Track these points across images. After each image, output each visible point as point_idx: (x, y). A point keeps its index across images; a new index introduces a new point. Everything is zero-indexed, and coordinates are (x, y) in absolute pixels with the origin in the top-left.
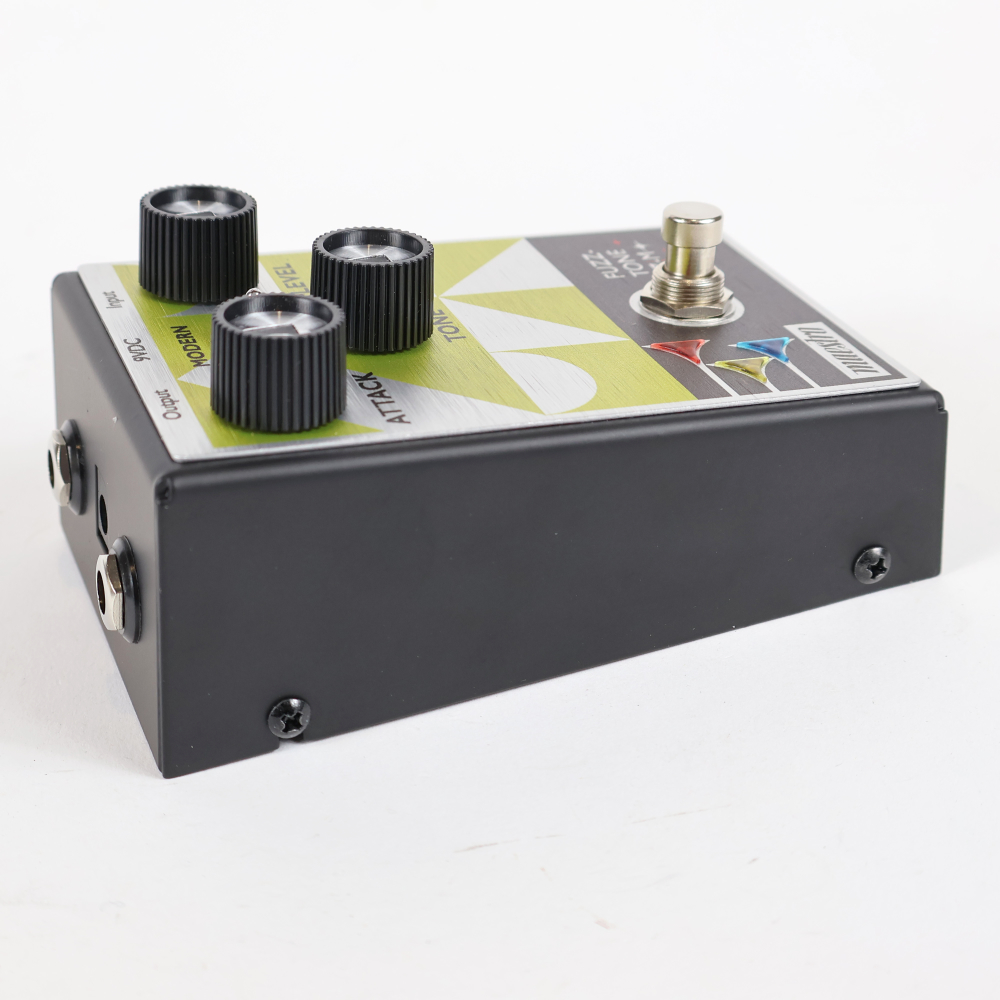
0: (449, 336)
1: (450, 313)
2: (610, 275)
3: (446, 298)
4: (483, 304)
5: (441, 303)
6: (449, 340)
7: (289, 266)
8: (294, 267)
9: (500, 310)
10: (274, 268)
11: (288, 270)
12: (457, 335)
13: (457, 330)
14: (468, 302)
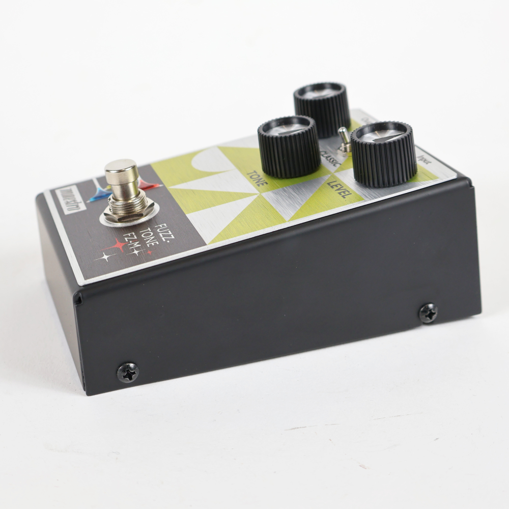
0: (255, 174)
1: (254, 186)
2: (163, 226)
3: (256, 194)
4: (237, 194)
5: (259, 191)
6: (255, 172)
7: (344, 197)
8: (340, 197)
9: (229, 193)
10: (351, 194)
11: (343, 194)
12: (251, 175)
13: (251, 177)
14: (245, 193)
